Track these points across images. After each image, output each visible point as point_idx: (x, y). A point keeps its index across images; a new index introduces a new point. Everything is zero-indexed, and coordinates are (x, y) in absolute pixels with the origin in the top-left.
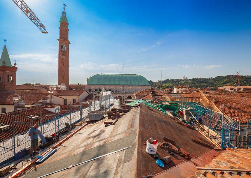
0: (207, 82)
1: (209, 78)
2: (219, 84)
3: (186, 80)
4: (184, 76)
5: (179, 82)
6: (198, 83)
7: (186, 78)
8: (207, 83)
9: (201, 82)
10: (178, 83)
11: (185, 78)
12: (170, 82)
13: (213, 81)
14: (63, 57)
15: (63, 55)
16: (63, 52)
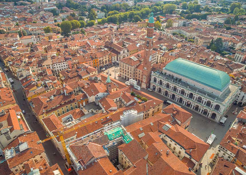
14: (147, 50)
15: (147, 48)
16: (147, 46)
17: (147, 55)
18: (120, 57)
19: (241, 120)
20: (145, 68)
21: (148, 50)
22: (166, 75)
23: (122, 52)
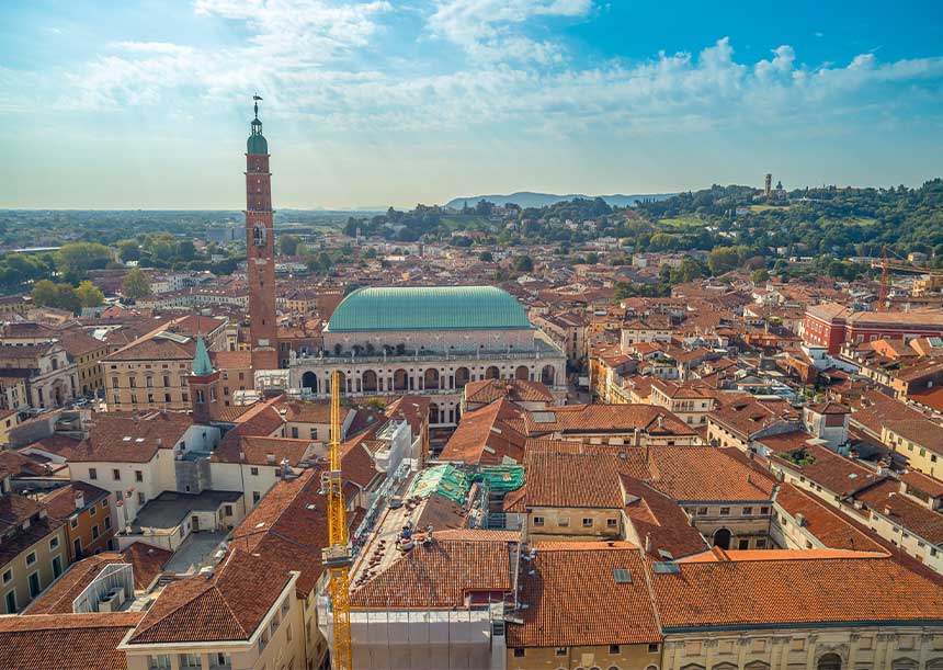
0: (877, 211)
1: (892, 188)
2: (928, 226)
3: (776, 198)
4: (769, 176)
5: (741, 212)
6: (829, 216)
7: (780, 186)
8: (872, 215)
9: (845, 211)
10: (734, 214)
11: (773, 187)
12: (693, 210)
13: (906, 207)
14: (260, 262)
15: (260, 256)
16: (260, 247)
17: (262, 284)
18: (40, 391)
19: (624, 368)
20: (262, 342)
21: (265, 263)
22: (343, 351)
23: (44, 363)
